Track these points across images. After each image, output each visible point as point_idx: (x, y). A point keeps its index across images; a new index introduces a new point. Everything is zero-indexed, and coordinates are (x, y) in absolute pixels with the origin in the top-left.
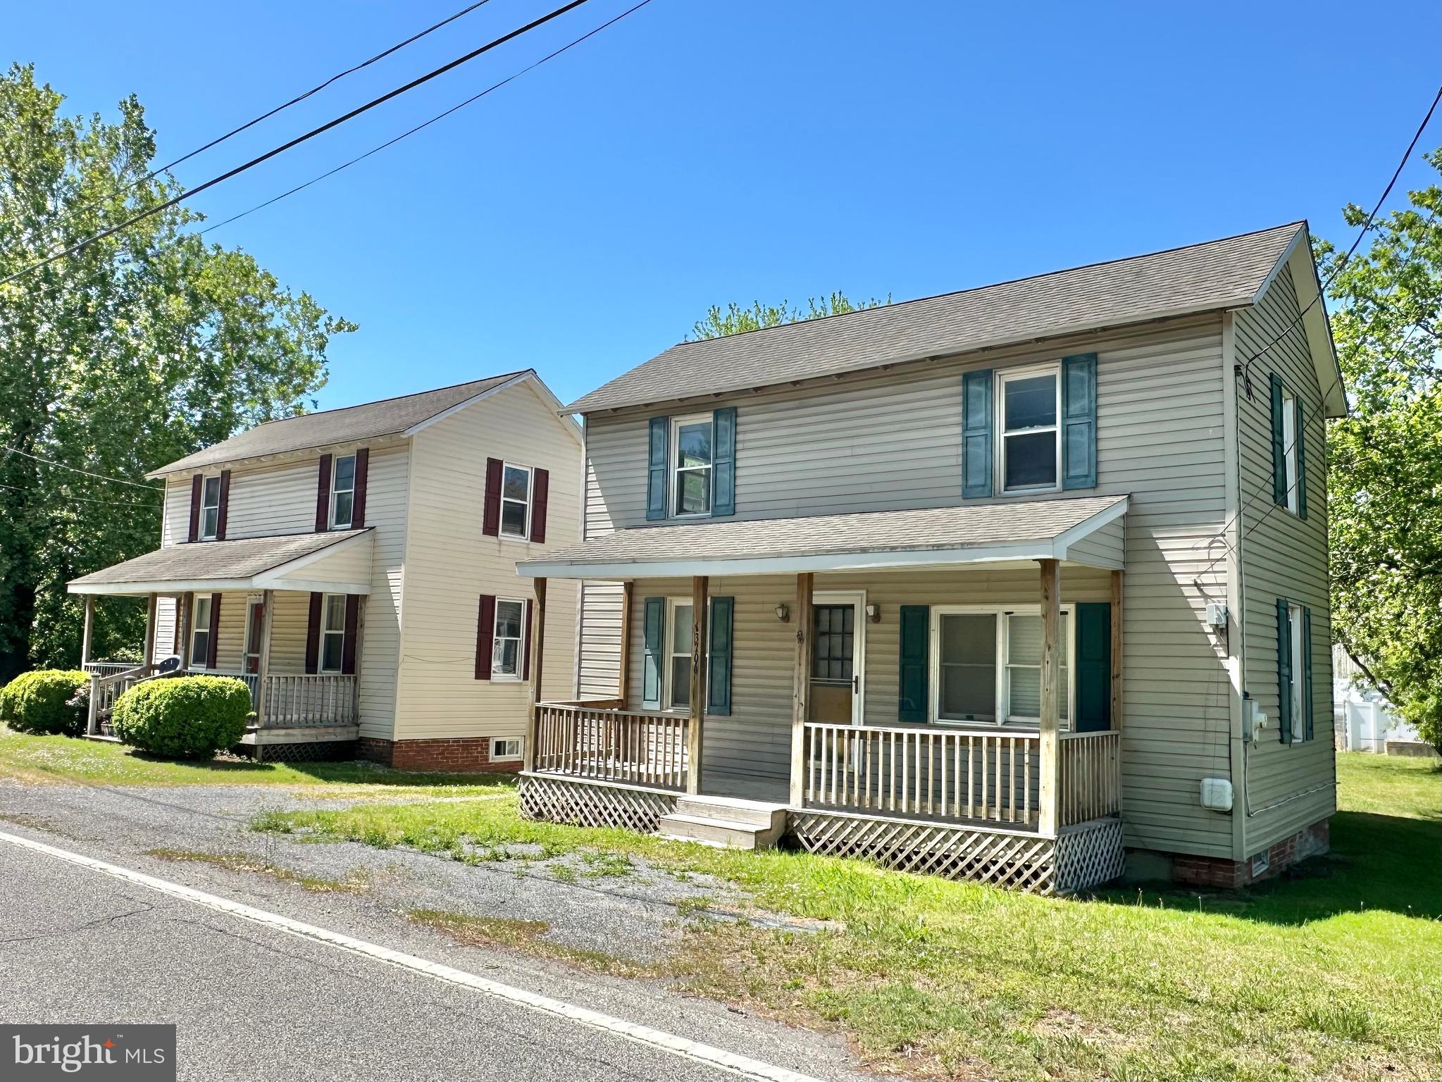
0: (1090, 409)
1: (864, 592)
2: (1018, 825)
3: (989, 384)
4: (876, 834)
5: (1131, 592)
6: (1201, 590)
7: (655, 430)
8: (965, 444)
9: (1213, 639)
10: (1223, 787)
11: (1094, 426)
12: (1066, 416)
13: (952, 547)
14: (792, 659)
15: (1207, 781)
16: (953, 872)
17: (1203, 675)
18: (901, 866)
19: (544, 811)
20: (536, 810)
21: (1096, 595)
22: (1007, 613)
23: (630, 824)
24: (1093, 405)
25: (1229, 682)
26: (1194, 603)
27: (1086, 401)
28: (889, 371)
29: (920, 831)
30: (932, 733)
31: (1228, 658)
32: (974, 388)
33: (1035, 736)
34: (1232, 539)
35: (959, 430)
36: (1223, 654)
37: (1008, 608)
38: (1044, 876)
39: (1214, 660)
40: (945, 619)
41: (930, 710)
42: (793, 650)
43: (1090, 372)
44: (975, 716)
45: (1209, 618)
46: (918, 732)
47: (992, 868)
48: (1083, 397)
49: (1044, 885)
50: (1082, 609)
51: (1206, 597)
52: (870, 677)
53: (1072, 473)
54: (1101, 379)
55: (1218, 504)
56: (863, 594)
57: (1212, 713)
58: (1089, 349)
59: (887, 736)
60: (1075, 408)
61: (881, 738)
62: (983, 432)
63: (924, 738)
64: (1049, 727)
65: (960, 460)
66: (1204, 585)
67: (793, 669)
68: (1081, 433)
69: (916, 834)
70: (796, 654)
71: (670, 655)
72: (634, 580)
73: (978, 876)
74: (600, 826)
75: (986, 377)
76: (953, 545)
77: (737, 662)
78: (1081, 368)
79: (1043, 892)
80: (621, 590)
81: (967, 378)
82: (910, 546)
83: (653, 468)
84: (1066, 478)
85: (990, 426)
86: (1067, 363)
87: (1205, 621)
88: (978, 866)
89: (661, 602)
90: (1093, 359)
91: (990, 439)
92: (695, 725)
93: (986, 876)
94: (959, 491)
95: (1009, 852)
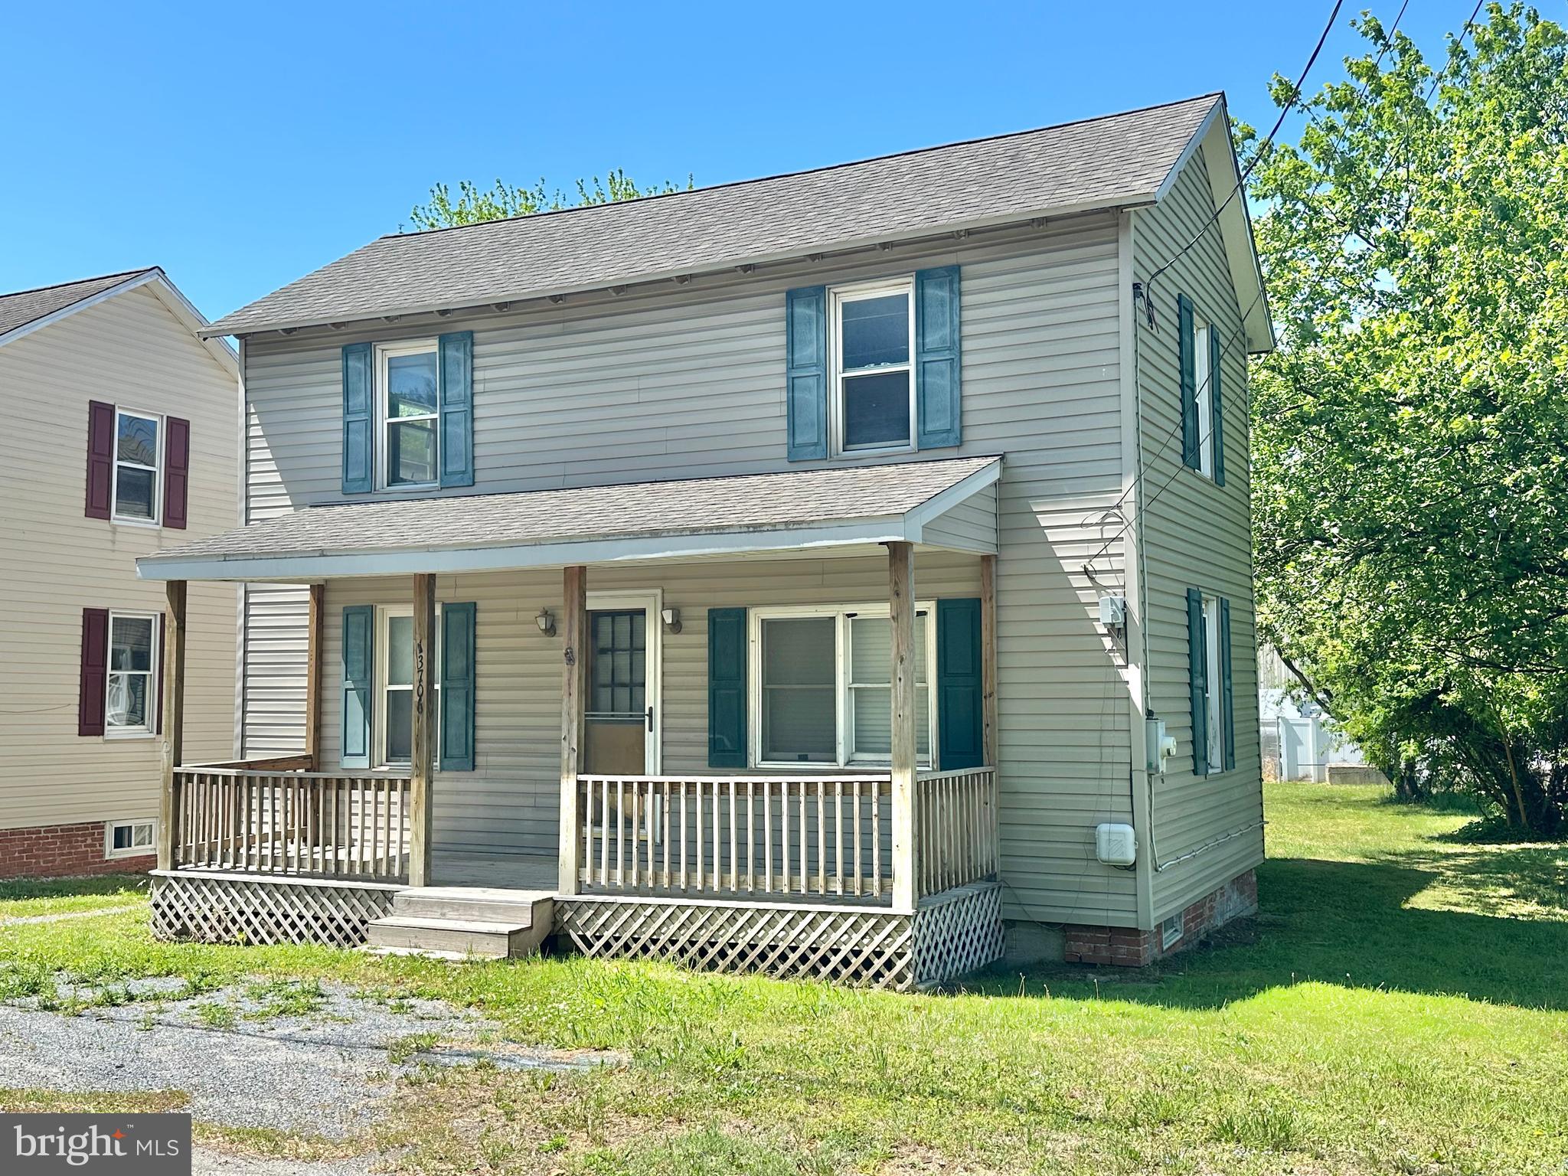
0: (953, 342)
1: (659, 592)
2: (866, 900)
3: (822, 305)
4: (677, 925)
5: (1006, 584)
6: (1092, 579)
7: (350, 363)
8: (791, 388)
9: (1108, 643)
10: (1124, 834)
11: (957, 365)
12: (921, 350)
13: (774, 527)
14: (559, 688)
15: (1104, 828)
16: (782, 968)
17: (1098, 690)
18: (712, 965)
19: (191, 926)
20: (178, 925)
21: (962, 589)
22: (849, 616)
23: (324, 936)
24: (956, 337)
25: (1128, 698)
26: (1085, 597)
27: (947, 331)
28: (687, 285)
29: (737, 915)
30: (750, 780)
31: (1126, 667)
32: (800, 310)
33: (886, 778)
34: (1130, 512)
35: (782, 368)
36: (1120, 662)
37: (850, 609)
38: (900, 964)
39: (1111, 670)
40: (767, 625)
41: (751, 750)
42: (560, 675)
43: (951, 291)
44: (810, 755)
45: (1103, 615)
46: (732, 780)
47: (833, 958)
48: (943, 325)
49: (900, 978)
50: (945, 608)
51: (1099, 588)
52: (669, 708)
53: (929, 427)
54: (967, 300)
55: (1112, 467)
56: (655, 596)
57: (1109, 738)
58: (950, 260)
59: (690, 787)
60: (932, 340)
61: (683, 790)
62: (814, 371)
63: (740, 788)
64: (903, 766)
65: (784, 410)
66: (1096, 572)
67: (560, 701)
68: (941, 374)
69: (732, 920)
70: (565, 679)
71: (383, 687)
72: (326, 581)
73: (815, 971)
74: (278, 941)
75: (818, 295)
76: (774, 525)
77: (481, 695)
78: (940, 286)
79: (899, 987)
80: (307, 596)
81: (792, 297)
82: (718, 528)
83: (350, 418)
84: (922, 434)
85: (823, 363)
86: (922, 279)
87: (1098, 620)
88: (814, 958)
89: (368, 614)
90: (954, 274)
91: (823, 380)
92: (419, 786)
93: (825, 971)
94: (783, 452)
95: (854, 936)
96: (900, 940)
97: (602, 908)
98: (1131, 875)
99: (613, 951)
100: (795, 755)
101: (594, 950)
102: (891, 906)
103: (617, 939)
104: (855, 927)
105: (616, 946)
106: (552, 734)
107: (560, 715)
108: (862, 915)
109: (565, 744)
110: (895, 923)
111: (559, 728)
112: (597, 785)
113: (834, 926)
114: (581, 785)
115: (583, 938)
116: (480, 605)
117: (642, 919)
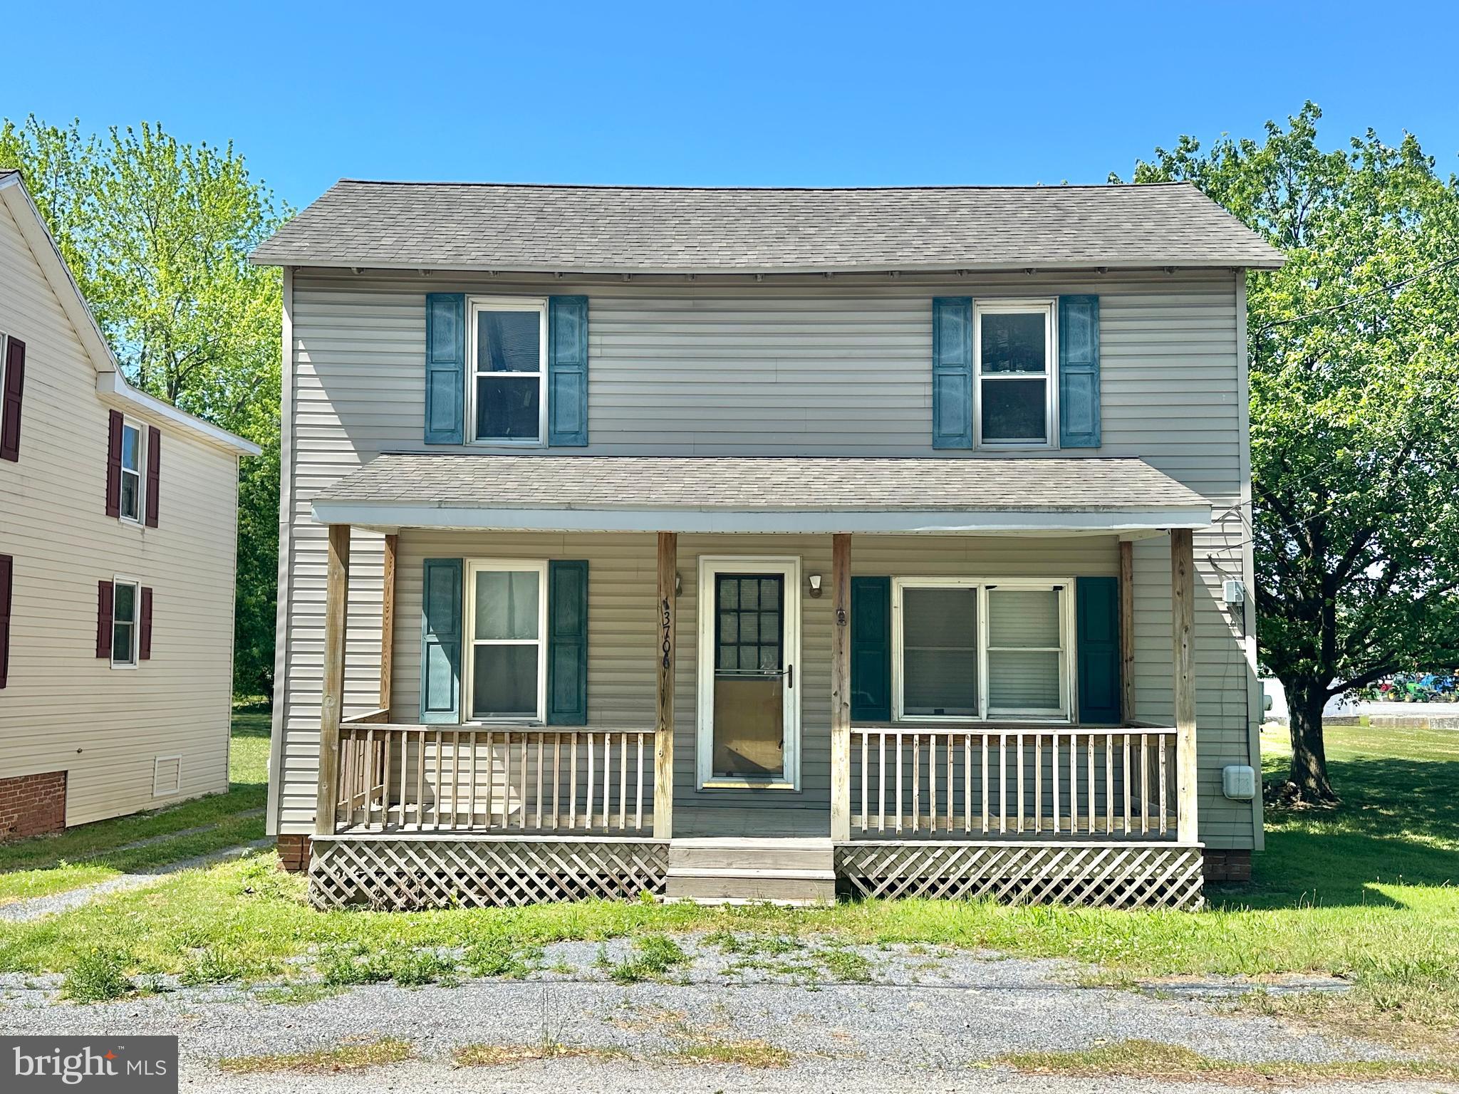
1: (797, 559)
2: (1154, 836)
3: (968, 314)
5: (1138, 567)
6: (1215, 566)
7: (437, 312)
8: (937, 383)
9: (1228, 618)
10: (1249, 773)
11: (1095, 378)
14: (829, 648)
15: (1232, 769)
17: (1221, 657)
18: (1006, 899)
20: (351, 892)
21: (1100, 568)
22: (987, 588)
25: (1246, 663)
26: (1208, 580)
27: (1088, 349)
31: (1244, 638)
32: (948, 317)
33: (1172, 731)
34: (1247, 512)
35: (928, 365)
36: (1238, 634)
37: (991, 581)
38: (1192, 890)
39: (1231, 641)
40: (907, 592)
41: (894, 705)
42: (829, 635)
44: (946, 710)
45: (1226, 595)
47: (1128, 888)
48: (1085, 344)
49: (1193, 900)
50: (1084, 586)
51: (1219, 572)
52: (808, 666)
54: (1105, 325)
55: (1233, 476)
57: (1228, 696)
58: (1090, 289)
64: (1187, 719)
65: (929, 403)
66: (1220, 560)
67: (829, 661)
68: (1083, 385)
70: (835, 637)
71: (470, 642)
72: (402, 529)
73: (1110, 900)
75: (965, 305)
77: (593, 651)
78: (1082, 311)
79: (1192, 909)
80: (382, 546)
81: (938, 304)
86: (1065, 303)
87: (1221, 599)
88: (1109, 889)
89: (455, 568)
93: (1120, 899)
94: (929, 440)
95: (1148, 867)
96: (1191, 870)
97: (886, 852)
98: (1248, 806)
99: (897, 892)
100: (932, 710)
101: (878, 891)
102: (1176, 840)
103: (902, 880)
104: (1149, 860)
105: (901, 887)
106: (823, 692)
107: (829, 674)
108: (1156, 849)
109: (836, 700)
110: (1187, 855)
111: (829, 687)
112: (874, 738)
113: (1129, 861)
114: (855, 738)
115: (865, 881)
116: (594, 562)
117: (930, 861)
